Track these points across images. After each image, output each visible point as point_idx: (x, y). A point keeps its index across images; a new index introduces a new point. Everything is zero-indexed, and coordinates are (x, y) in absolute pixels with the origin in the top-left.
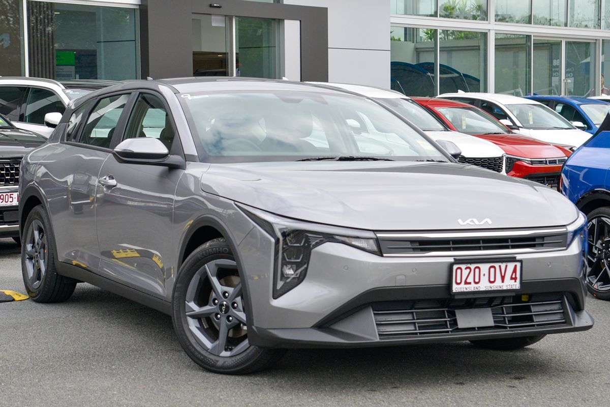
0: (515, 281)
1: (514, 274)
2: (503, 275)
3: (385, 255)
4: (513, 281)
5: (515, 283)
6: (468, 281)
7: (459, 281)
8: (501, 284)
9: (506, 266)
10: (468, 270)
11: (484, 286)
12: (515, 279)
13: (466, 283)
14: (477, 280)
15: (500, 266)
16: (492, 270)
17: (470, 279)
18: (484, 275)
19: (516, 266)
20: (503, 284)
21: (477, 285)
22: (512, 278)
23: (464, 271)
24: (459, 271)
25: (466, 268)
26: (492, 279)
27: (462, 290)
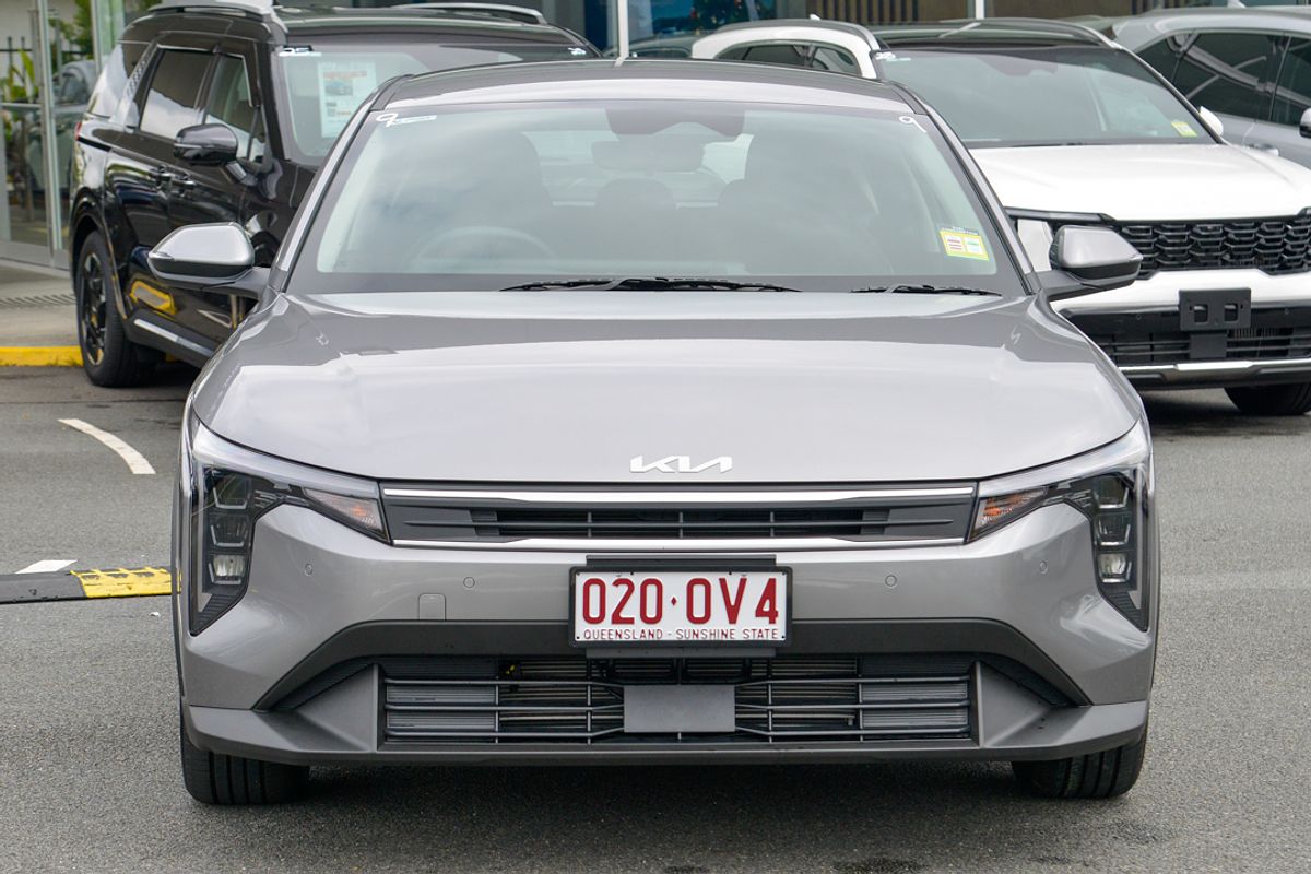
0: (772, 621)
1: (767, 603)
2: (733, 603)
3: (396, 542)
4: (767, 619)
5: (772, 627)
6: (623, 615)
7: (595, 613)
8: (727, 627)
9: (743, 583)
10: (624, 589)
11: (674, 627)
12: (772, 615)
13: (617, 619)
14: (651, 613)
15: (723, 582)
16: (699, 591)
17: (631, 610)
18: (674, 601)
19: (772, 583)
20: (732, 626)
21: (652, 628)
22: (760, 613)
23: (610, 590)
24: (595, 590)
25: (617, 583)
26: (699, 612)
27: (606, 637)
